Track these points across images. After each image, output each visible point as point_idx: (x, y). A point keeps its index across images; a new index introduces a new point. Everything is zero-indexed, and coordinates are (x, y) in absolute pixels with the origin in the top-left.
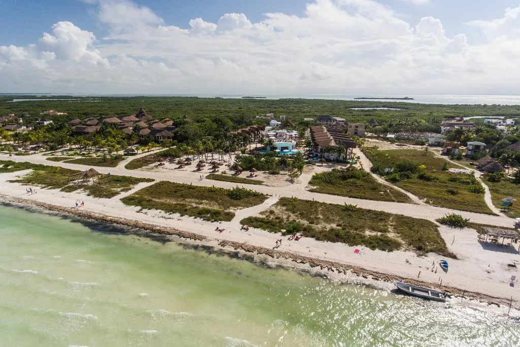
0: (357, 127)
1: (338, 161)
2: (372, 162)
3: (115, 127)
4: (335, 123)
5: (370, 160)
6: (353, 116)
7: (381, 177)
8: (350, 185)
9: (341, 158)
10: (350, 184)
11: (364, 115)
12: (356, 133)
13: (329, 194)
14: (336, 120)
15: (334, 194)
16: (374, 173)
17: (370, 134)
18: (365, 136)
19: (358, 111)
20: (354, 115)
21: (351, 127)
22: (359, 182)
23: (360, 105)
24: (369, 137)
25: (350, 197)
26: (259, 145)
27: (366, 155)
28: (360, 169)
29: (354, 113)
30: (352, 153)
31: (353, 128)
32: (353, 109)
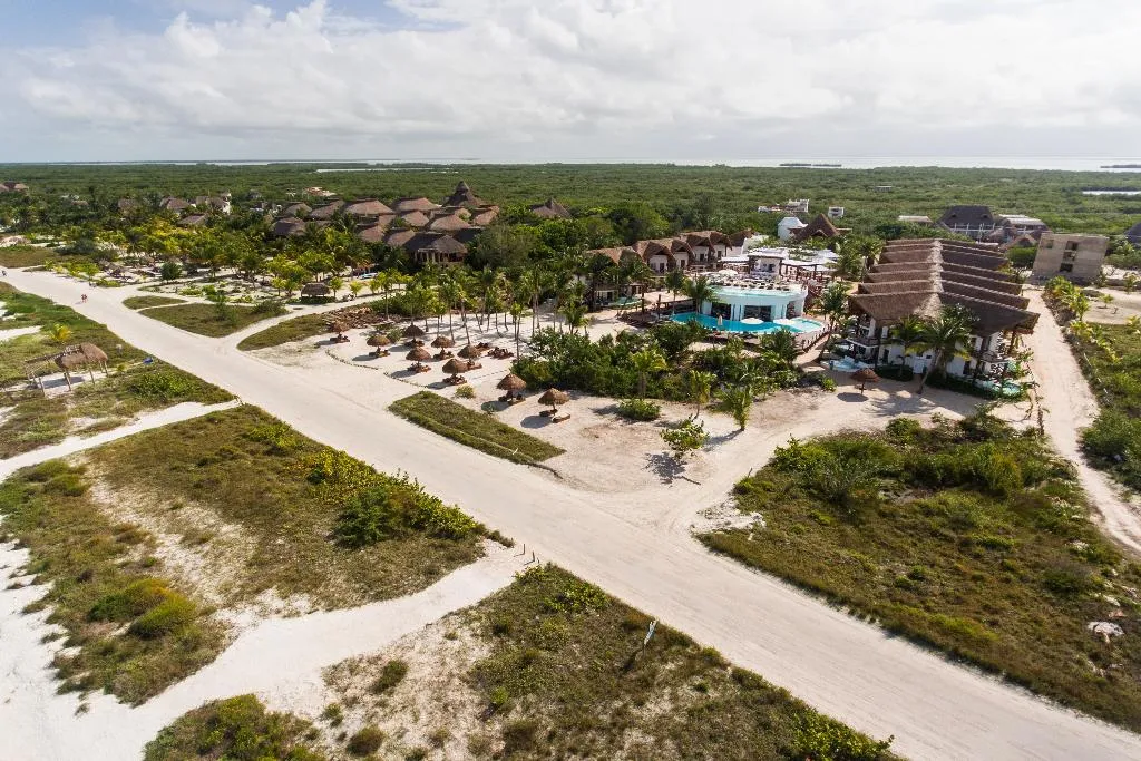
0: (1075, 246)
1: (938, 382)
2: (1100, 400)
3: (347, 224)
4: (999, 232)
5: (1095, 387)
6: (1077, 211)
7: (1125, 498)
8: (934, 534)
9: (956, 367)
10: (934, 522)
11: (1120, 210)
12: (1066, 268)
13: (788, 579)
14: (1008, 223)
15: (814, 591)
16: (1095, 465)
17: (1120, 274)
18: (1102, 282)
19: (1103, 198)
20: (1082, 210)
21: (1050, 247)
22: (987, 518)
23: (1115, 183)
24: (1114, 284)
25: (894, 630)
26: (668, 296)
27: (1082, 363)
28: (1030, 433)
29: (1087, 204)
30: (1010, 352)
31: (1059, 251)
32: (1088, 193)
